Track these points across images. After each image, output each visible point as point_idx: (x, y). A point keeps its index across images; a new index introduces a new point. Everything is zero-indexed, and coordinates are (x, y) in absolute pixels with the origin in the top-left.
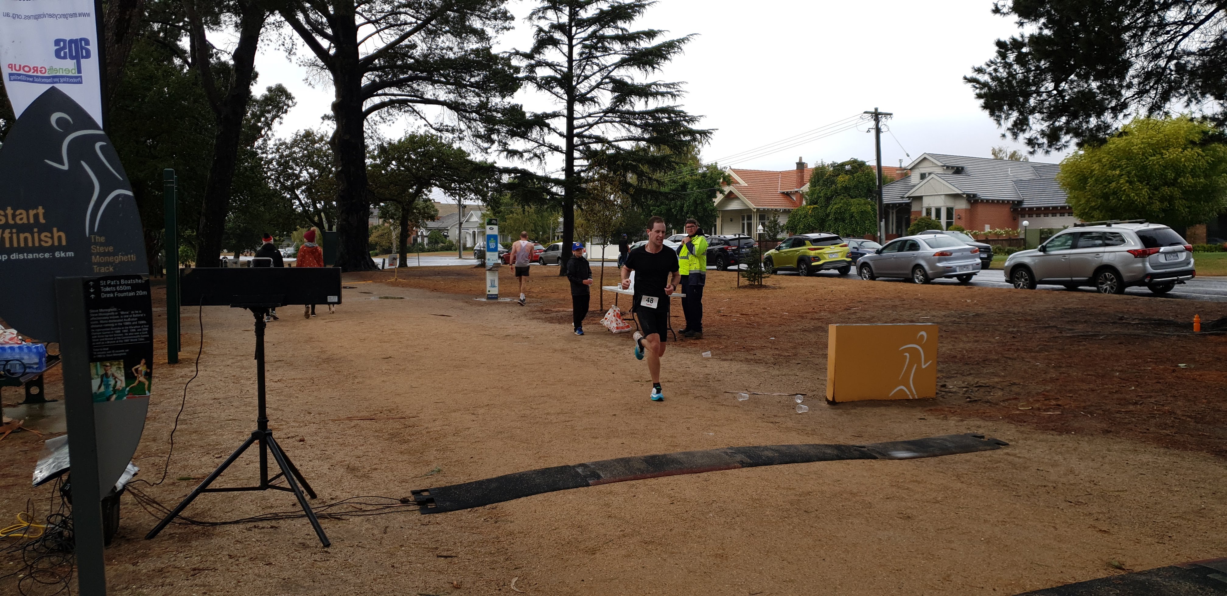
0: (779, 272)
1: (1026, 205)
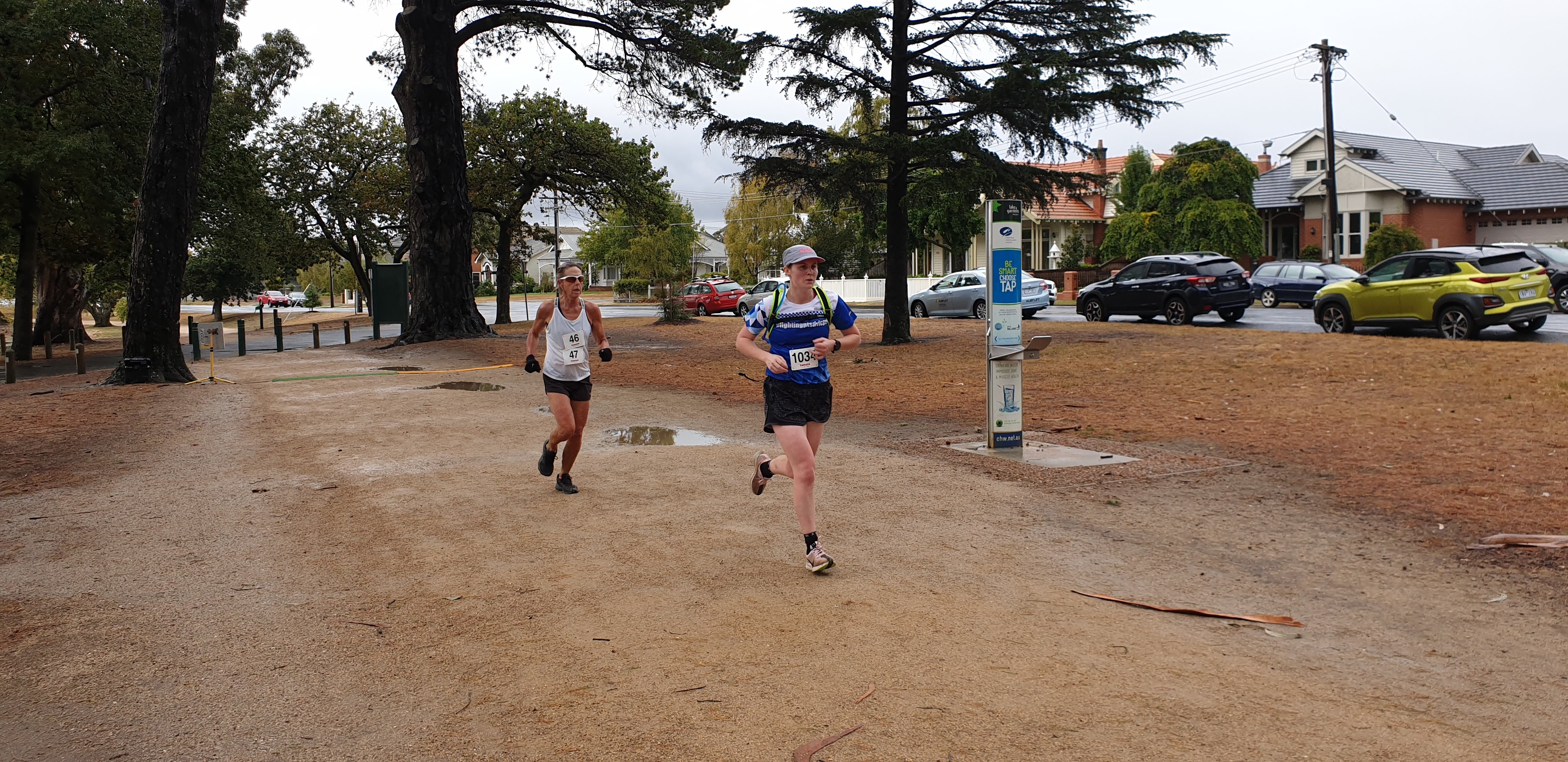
0: (1356, 328)
1: (1488, 206)
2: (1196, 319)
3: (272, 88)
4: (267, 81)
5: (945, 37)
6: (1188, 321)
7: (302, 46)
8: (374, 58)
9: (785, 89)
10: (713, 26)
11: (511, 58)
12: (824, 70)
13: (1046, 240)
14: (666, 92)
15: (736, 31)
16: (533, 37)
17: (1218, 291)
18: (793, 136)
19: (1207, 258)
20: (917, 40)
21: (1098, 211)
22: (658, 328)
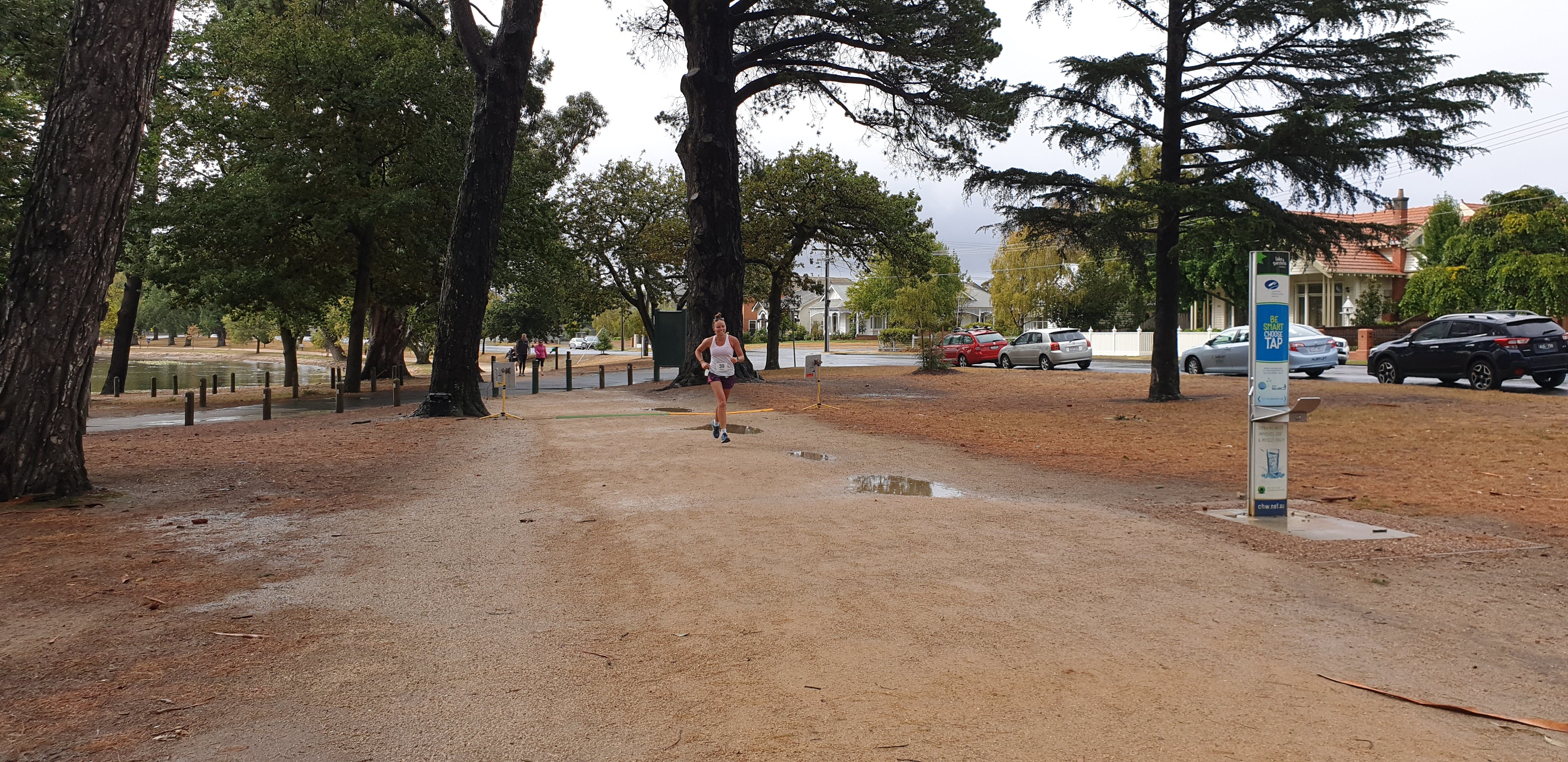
2: (1505, 384)
3: (573, 146)
4: (568, 140)
5: (1222, 83)
6: (1496, 386)
7: (601, 108)
8: (662, 118)
9: (1049, 139)
10: (982, 78)
11: (785, 115)
12: (1092, 119)
13: (1338, 295)
14: (932, 145)
15: (1005, 82)
16: (807, 95)
17: (1532, 353)
18: (1058, 185)
19: (1519, 317)
20: (1192, 86)
21: (1397, 265)
22: (916, 377)
